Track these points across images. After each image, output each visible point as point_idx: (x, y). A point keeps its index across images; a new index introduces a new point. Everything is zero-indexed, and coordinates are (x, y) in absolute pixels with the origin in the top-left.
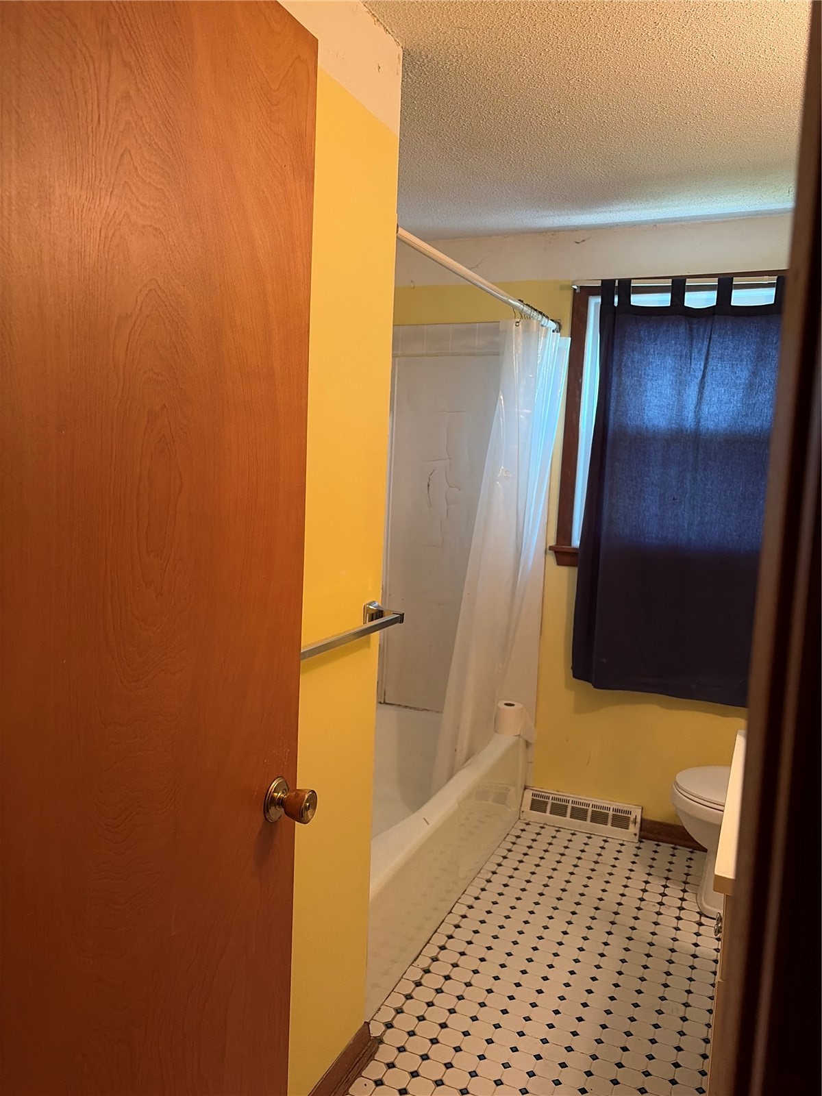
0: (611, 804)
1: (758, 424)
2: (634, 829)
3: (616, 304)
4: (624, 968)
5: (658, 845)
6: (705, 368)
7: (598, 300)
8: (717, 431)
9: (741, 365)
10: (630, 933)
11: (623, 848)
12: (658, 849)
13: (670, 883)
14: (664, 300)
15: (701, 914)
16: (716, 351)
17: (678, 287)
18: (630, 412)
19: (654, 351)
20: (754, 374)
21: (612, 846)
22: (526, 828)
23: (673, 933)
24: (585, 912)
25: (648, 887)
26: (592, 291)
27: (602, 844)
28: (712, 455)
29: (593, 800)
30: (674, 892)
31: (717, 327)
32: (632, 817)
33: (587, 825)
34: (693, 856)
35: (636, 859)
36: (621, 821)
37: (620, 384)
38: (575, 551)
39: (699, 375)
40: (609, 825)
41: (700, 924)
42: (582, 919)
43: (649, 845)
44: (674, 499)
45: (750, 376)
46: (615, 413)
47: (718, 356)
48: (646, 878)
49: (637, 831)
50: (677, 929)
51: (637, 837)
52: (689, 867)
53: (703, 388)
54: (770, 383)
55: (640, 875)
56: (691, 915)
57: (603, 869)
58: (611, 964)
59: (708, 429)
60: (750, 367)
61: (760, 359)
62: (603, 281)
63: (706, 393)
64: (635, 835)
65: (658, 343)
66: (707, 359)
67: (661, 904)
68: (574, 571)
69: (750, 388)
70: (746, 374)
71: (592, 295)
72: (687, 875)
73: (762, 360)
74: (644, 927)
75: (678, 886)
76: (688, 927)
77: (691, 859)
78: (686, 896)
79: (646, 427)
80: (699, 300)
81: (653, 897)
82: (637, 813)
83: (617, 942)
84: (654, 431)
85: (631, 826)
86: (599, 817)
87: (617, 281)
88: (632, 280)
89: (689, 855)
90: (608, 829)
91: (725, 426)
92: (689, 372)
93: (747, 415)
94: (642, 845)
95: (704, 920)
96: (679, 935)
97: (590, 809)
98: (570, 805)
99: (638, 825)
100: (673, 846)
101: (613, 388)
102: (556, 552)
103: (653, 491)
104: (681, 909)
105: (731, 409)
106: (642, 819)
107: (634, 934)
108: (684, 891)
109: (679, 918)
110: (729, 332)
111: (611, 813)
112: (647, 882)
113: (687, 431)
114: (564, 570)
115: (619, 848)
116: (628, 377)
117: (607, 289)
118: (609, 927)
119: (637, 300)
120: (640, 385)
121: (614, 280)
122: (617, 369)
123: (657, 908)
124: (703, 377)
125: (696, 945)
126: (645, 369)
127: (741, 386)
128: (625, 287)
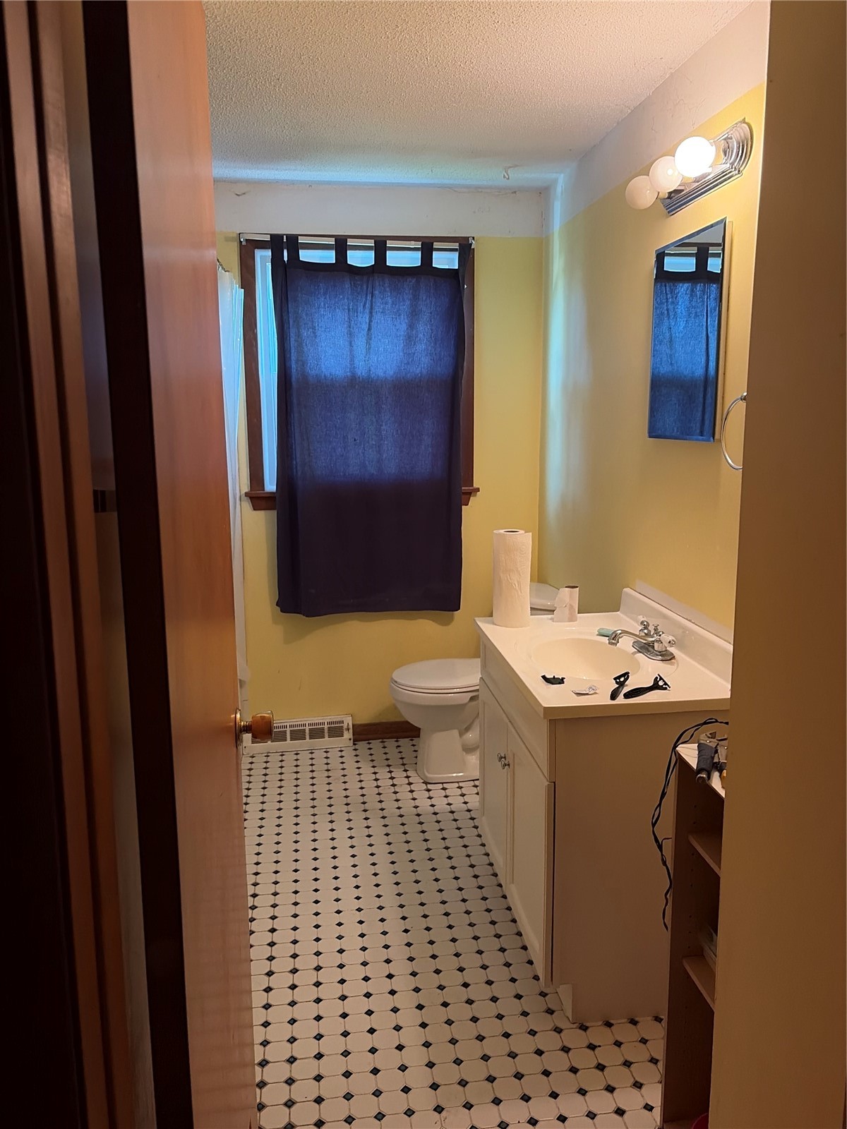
0: (324, 719)
1: (418, 371)
2: (348, 735)
3: (286, 259)
4: (390, 839)
5: (369, 743)
6: (370, 321)
7: (268, 253)
8: (386, 378)
9: (400, 319)
10: (382, 814)
11: (343, 754)
12: (371, 746)
13: (395, 768)
14: (329, 257)
15: (426, 783)
16: (379, 306)
17: (341, 245)
18: (309, 362)
19: (325, 305)
20: (411, 326)
21: (334, 755)
22: (254, 760)
23: (413, 803)
24: (339, 809)
25: (378, 776)
26: (261, 245)
27: (325, 755)
28: (384, 399)
29: (308, 720)
30: (399, 774)
31: (377, 284)
32: (345, 726)
33: (308, 742)
34: (399, 743)
35: (358, 759)
36: (336, 731)
37: (299, 335)
38: (272, 495)
39: (365, 327)
40: (327, 738)
41: (429, 790)
42: (340, 815)
43: (362, 745)
44: (355, 440)
45: (408, 329)
46: (296, 363)
47: (381, 310)
48: (373, 770)
49: (351, 737)
50: (414, 799)
51: (352, 740)
52: (400, 752)
53: (371, 339)
54: (424, 335)
55: (367, 770)
56: (419, 786)
57: (337, 774)
58: (379, 840)
59: (378, 376)
60: (406, 321)
61: (414, 314)
62: (271, 235)
63: (373, 343)
64: (350, 739)
65: (328, 296)
66: (371, 313)
67: (394, 785)
68: (273, 514)
69: (410, 339)
70: (404, 327)
71: (258, 248)
72: (402, 758)
73: (416, 315)
74: (390, 806)
75: (400, 768)
76: (421, 795)
77: (399, 746)
78: (409, 773)
79: (325, 376)
80: (360, 258)
81: (385, 782)
82: (348, 721)
83: (376, 823)
84: (332, 379)
85: (346, 733)
86: (317, 733)
87: (285, 237)
88: (299, 237)
89: (397, 744)
90: (327, 741)
91: (392, 373)
92: (356, 324)
93: (408, 363)
94: (357, 747)
95: (430, 787)
96: (417, 803)
97: (307, 728)
98: (288, 730)
99: (351, 731)
100: (380, 740)
101: (292, 339)
102: (251, 498)
103: (336, 434)
104: (410, 784)
105: (395, 358)
106: (353, 725)
107: (385, 813)
108: (406, 771)
109: (412, 791)
110: (387, 289)
111: (326, 726)
112: (375, 773)
113: (359, 378)
114: (261, 514)
115: (340, 754)
116: (305, 329)
117: (277, 243)
118: (364, 815)
119: (305, 256)
120: (316, 337)
121: (282, 236)
122: (294, 321)
123: (392, 789)
124: (369, 329)
125: (433, 806)
126: (318, 321)
127: (401, 338)
128: (293, 243)
